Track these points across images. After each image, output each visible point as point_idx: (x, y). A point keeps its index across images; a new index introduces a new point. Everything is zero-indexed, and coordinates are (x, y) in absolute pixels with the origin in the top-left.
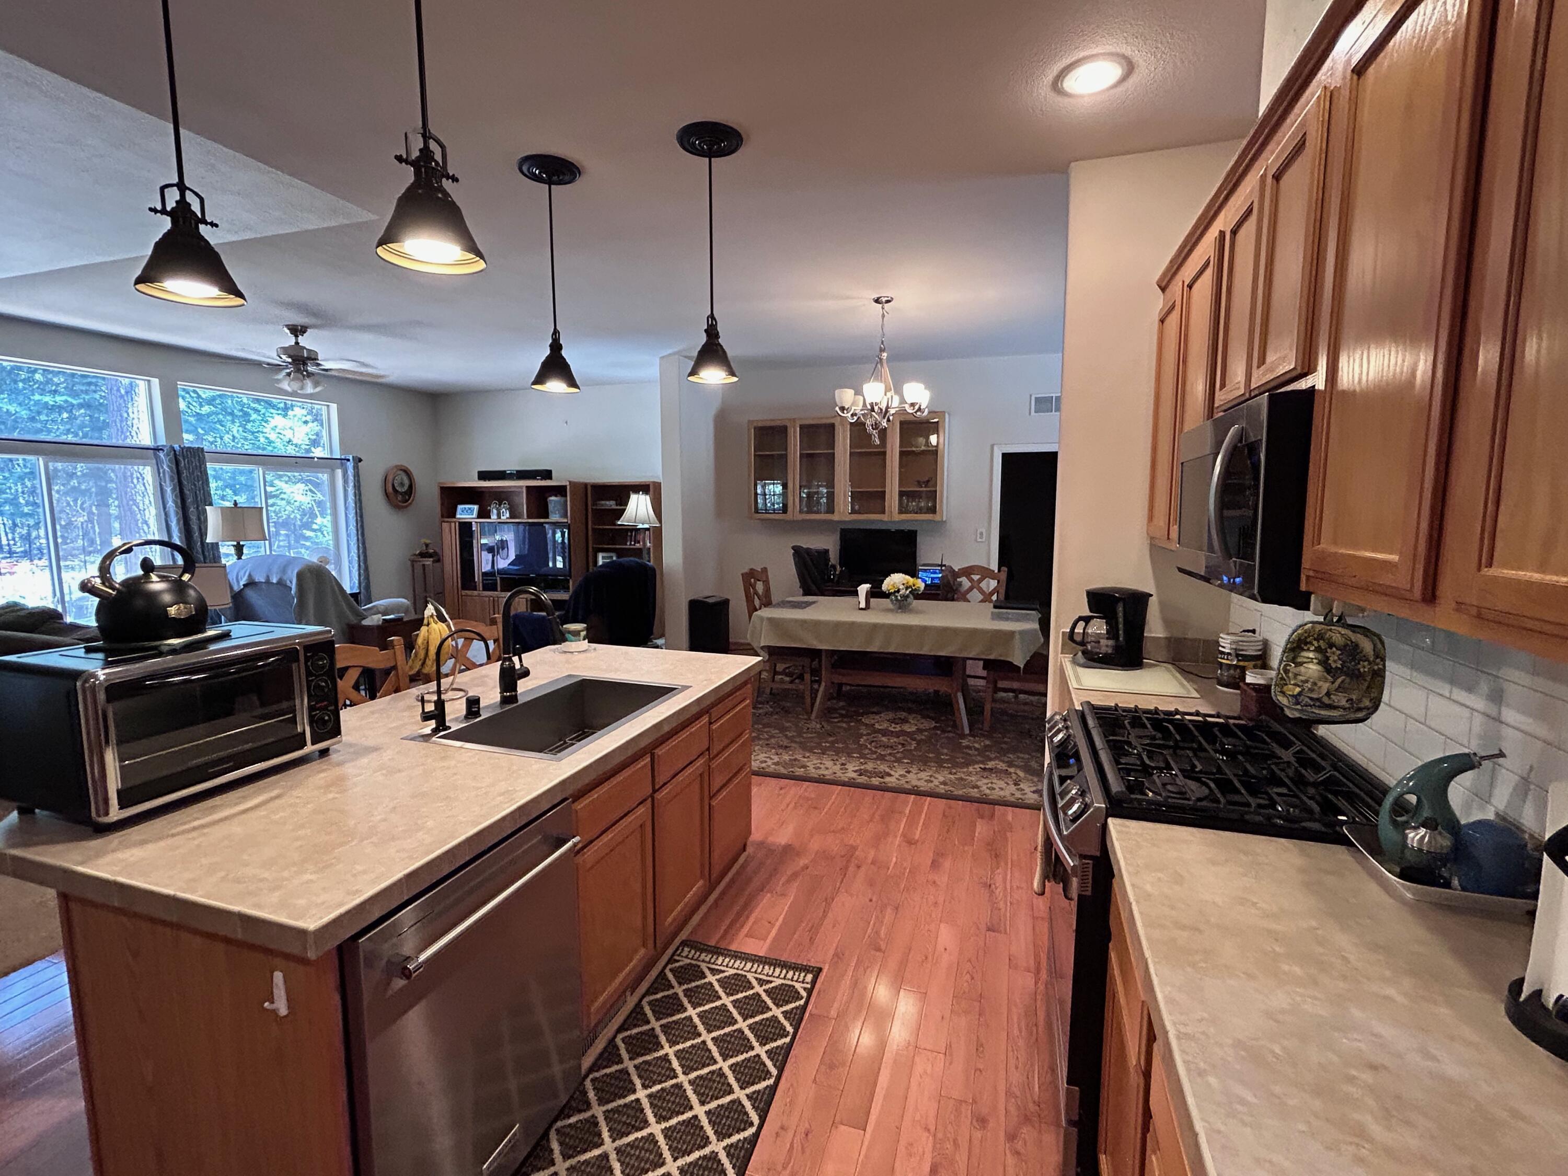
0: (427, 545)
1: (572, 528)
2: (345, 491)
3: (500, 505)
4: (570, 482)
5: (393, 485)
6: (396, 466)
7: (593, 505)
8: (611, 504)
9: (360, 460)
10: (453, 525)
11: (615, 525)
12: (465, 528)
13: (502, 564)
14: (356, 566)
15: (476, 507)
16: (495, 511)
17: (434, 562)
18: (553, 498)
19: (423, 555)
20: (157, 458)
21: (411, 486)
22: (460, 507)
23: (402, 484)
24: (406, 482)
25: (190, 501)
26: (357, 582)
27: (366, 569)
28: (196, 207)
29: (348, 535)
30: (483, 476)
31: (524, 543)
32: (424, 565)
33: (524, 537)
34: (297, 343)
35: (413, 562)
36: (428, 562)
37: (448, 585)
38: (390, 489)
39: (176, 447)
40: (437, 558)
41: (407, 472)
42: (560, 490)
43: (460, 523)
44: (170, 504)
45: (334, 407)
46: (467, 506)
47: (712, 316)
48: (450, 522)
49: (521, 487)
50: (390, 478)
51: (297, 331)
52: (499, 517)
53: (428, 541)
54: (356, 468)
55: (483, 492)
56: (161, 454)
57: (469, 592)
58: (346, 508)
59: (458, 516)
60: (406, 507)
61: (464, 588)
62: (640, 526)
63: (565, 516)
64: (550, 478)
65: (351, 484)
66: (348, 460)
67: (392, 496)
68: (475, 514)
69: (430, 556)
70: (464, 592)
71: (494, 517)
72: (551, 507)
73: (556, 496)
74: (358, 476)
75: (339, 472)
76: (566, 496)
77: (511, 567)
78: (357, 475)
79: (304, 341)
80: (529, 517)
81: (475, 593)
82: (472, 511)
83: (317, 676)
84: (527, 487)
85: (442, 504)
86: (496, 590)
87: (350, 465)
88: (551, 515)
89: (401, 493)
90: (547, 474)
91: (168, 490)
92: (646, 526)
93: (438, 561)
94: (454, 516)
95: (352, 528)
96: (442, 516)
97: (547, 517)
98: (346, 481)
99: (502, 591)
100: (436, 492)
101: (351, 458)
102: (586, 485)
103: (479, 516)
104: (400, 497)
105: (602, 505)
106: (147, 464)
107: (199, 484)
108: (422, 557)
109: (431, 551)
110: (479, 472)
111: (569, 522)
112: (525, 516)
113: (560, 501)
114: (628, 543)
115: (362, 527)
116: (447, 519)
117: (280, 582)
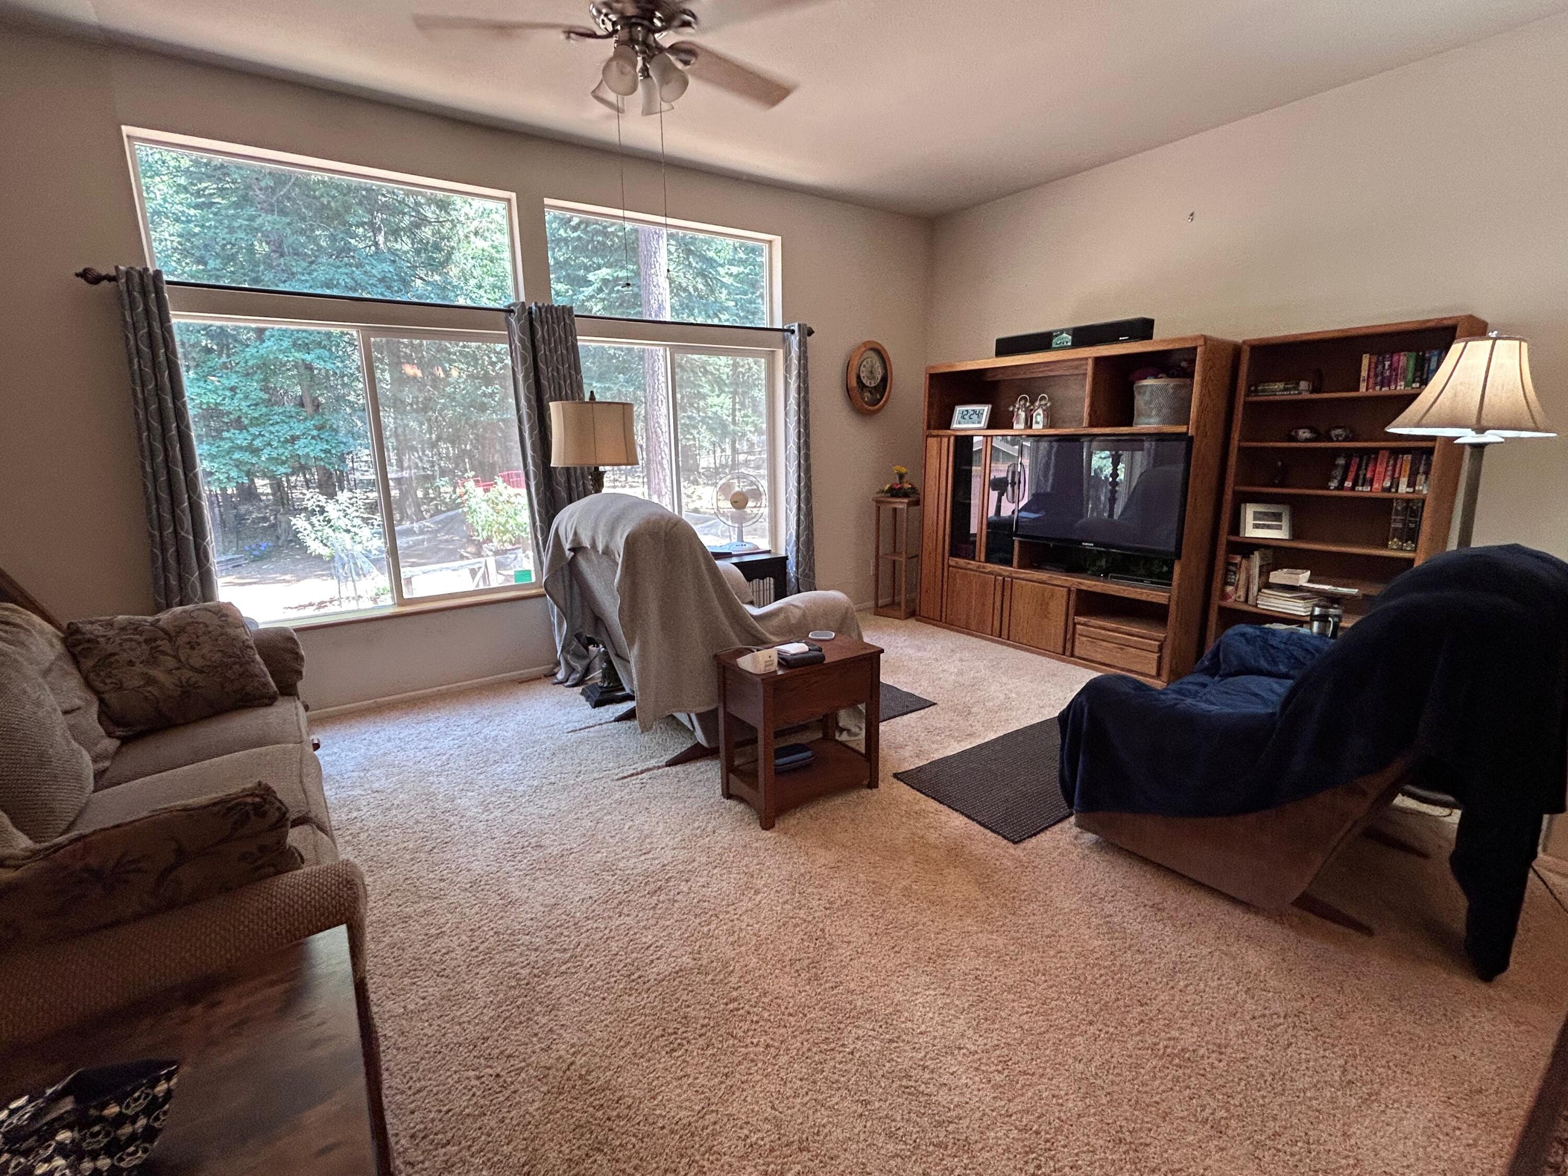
0: (901, 476)
1: (1195, 445)
2: (787, 386)
3: (1032, 403)
4: (1206, 338)
5: (859, 377)
6: (865, 344)
7: (1248, 394)
9: (810, 332)
10: (945, 440)
11: (1294, 439)
12: (964, 446)
13: (1011, 510)
14: (795, 507)
15: (986, 409)
16: (1022, 414)
17: (909, 504)
18: (1149, 382)
19: (895, 492)
21: (884, 380)
22: (959, 409)
23: (872, 374)
24: (879, 372)
25: (547, 396)
26: (794, 534)
27: (809, 513)
29: (787, 458)
30: (1006, 347)
31: (1046, 476)
32: (895, 509)
33: (1047, 464)
35: (878, 502)
36: (901, 504)
37: (929, 545)
38: (854, 383)
39: (535, 306)
40: (914, 497)
41: (879, 352)
42: (1173, 362)
43: (956, 437)
45: (777, 240)
46: (970, 408)
48: (941, 437)
49: (1082, 362)
50: (855, 363)
52: (1028, 425)
53: (903, 470)
54: (802, 344)
55: (1005, 380)
56: (514, 319)
57: (962, 562)
58: (786, 415)
59: (955, 425)
60: (879, 410)
61: (954, 553)
63: (1182, 420)
64: (1150, 337)
65: (794, 373)
66: (793, 332)
67: (856, 393)
68: (983, 422)
69: (905, 495)
70: (953, 561)
71: (1019, 426)
72: (1140, 402)
73: (1156, 377)
74: (806, 359)
75: (780, 353)
76: (1190, 373)
78: (804, 357)
80: (1091, 425)
81: (975, 564)
82: (979, 415)
84: (1098, 361)
85: (930, 405)
86: (1009, 563)
87: (794, 339)
88: (1142, 417)
89: (870, 390)
90: (1143, 328)
93: (917, 503)
94: (947, 424)
95: (793, 445)
96: (929, 428)
97: (1130, 424)
98: (787, 369)
99: (1019, 567)
100: (922, 383)
101: (796, 328)
102: (1236, 350)
103: (990, 425)
104: (867, 396)
105: (1268, 393)
106: (499, 339)
107: (563, 370)
108: (892, 496)
109: (907, 486)
110: (999, 342)
111: (1191, 433)
112: (1085, 422)
113: (1163, 389)
114: (1333, 484)
115: (807, 444)
116: (935, 432)
117: (607, 552)
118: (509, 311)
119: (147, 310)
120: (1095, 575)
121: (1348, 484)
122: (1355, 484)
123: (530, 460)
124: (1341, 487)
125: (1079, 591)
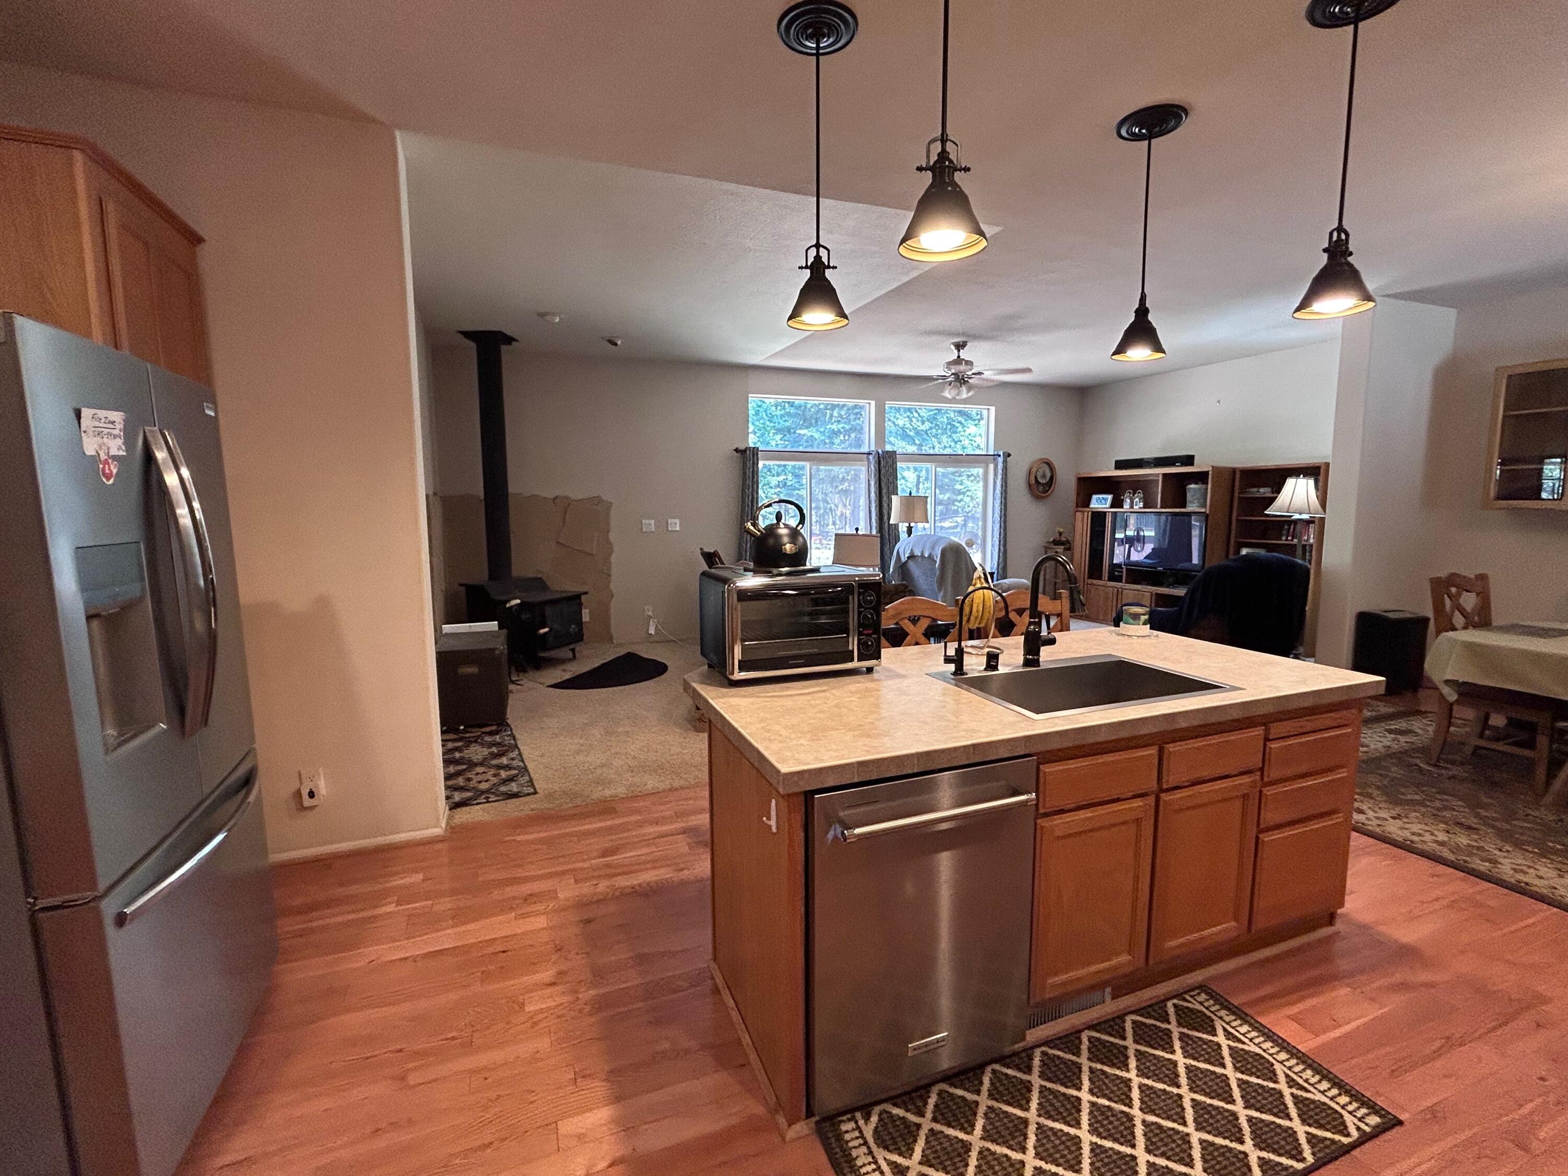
0: (1060, 534)
1: (1210, 518)
2: (995, 483)
3: (1134, 495)
4: (1213, 467)
5: (1036, 477)
6: (1040, 460)
7: (1241, 492)
8: (1265, 491)
9: (1009, 455)
10: (1086, 514)
11: (1262, 515)
12: (1098, 518)
13: (1136, 557)
14: (997, 549)
15: (1110, 497)
16: (1128, 501)
17: (1065, 549)
18: (1193, 486)
19: (1056, 543)
20: (868, 459)
21: (1052, 478)
22: (1095, 497)
23: (1044, 476)
24: (1048, 475)
25: (884, 491)
27: (1005, 552)
28: (825, 260)
29: (993, 522)
30: (1120, 465)
34: (959, 357)
35: (1046, 548)
36: (1060, 549)
38: (1033, 481)
39: (880, 451)
40: (1068, 546)
41: (1049, 464)
42: (1201, 477)
43: (1093, 513)
44: (873, 495)
45: (993, 409)
46: (1101, 496)
47: (1340, 229)
48: (1084, 512)
49: (1158, 475)
50: (1034, 470)
51: (960, 346)
52: (1132, 507)
53: (1062, 530)
54: (1005, 462)
55: (1120, 482)
56: (871, 457)
57: (1095, 582)
58: (994, 499)
59: (1092, 506)
60: (1047, 496)
61: (1091, 576)
62: (1297, 516)
63: (1204, 506)
64: (1192, 464)
65: (1000, 477)
66: (1000, 456)
67: (1034, 487)
68: (1108, 505)
69: (1062, 543)
70: (1090, 581)
71: (1126, 506)
72: (1189, 495)
73: (1196, 483)
75: (991, 466)
76: (1207, 483)
77: (1146, 561)
78: (1005, 469)
79: (964, 354)
80: (1162, 507)
81: (1101, 582)
82: (1106, 500)
83: (866, 609)
84: (1165, 475)
85: (1078, 494)
86: (1121, 581)
87: (1001, 459)
88: (1188, 504)
89: (1043, 485)
90: (1189, 460)
91: (872, 483)
92: (1305, 516)
93: (1069, 549)
94: (1087, 504)
95: (997, 516)
96: (1077, 506)
97: (1184, 507)
98: (996, 475)
99: (1127, 582)
100: (1073, 484)
101: (1001, 453)
102: (1234, 471)
103: (1112, 507)
104: (1041, 488)
105: (1251, 493)
106: (862, 465)
107: (891, 479)
108: (1055, 545)
109: (1063, 539)
110: (1116, 461)
111: (1208, 512)
112: (1159, 506)
113: (1200, 489)
114: (1284, 538)
115: (1005, 515)
116: (1080, 509)
117: (930, 556)
118: (869, 454)
119: (753, 463)
120: (1168, 587)
121: (1290, 538)
122: (1293, 538)
123: (873, 520)
124: (1287, 540)
125: (1157, 594)
